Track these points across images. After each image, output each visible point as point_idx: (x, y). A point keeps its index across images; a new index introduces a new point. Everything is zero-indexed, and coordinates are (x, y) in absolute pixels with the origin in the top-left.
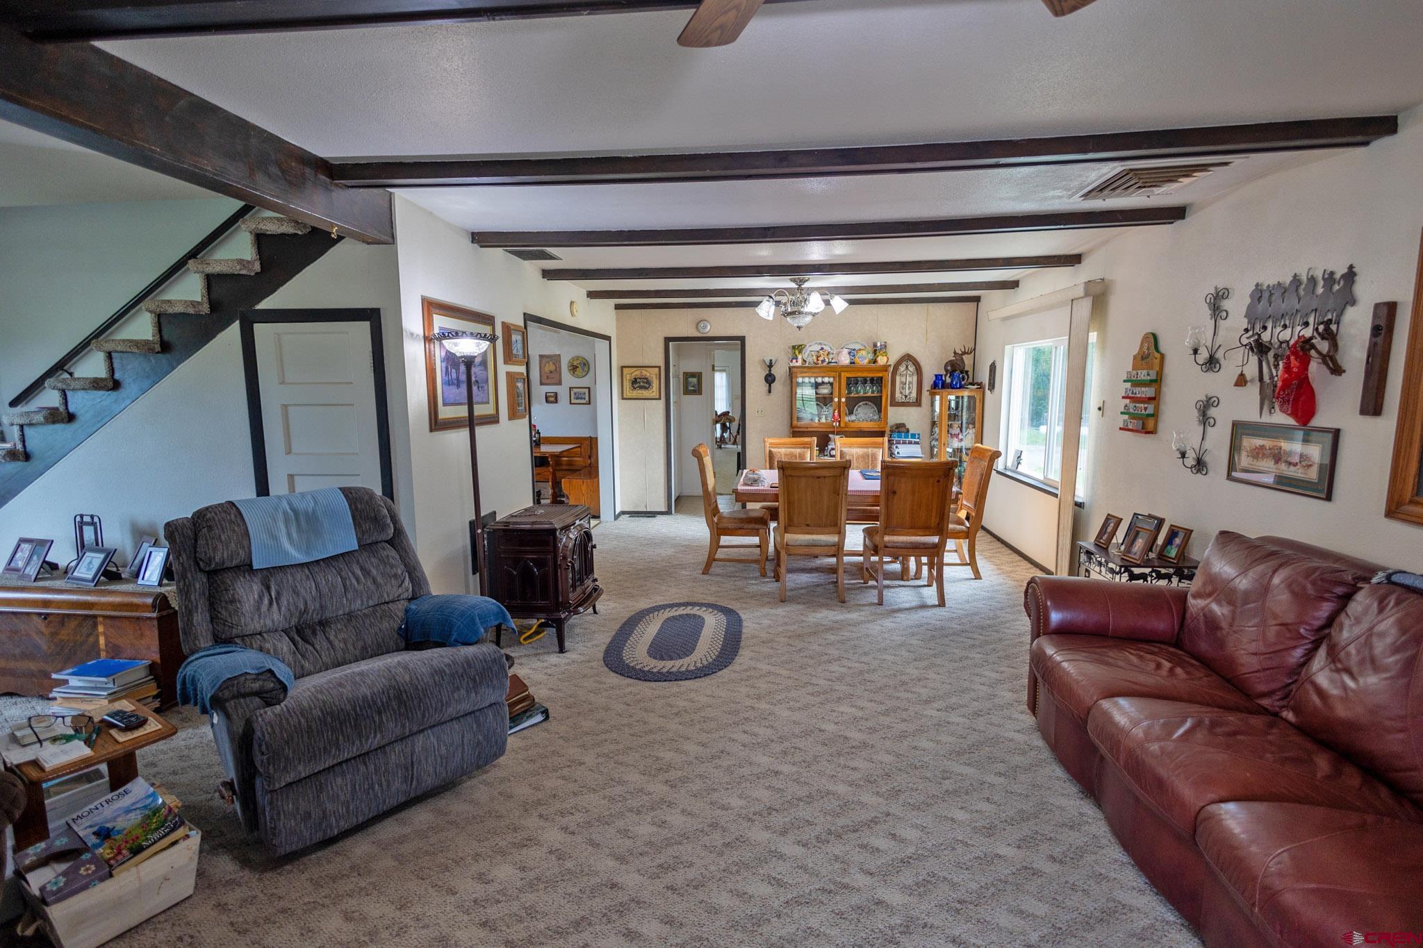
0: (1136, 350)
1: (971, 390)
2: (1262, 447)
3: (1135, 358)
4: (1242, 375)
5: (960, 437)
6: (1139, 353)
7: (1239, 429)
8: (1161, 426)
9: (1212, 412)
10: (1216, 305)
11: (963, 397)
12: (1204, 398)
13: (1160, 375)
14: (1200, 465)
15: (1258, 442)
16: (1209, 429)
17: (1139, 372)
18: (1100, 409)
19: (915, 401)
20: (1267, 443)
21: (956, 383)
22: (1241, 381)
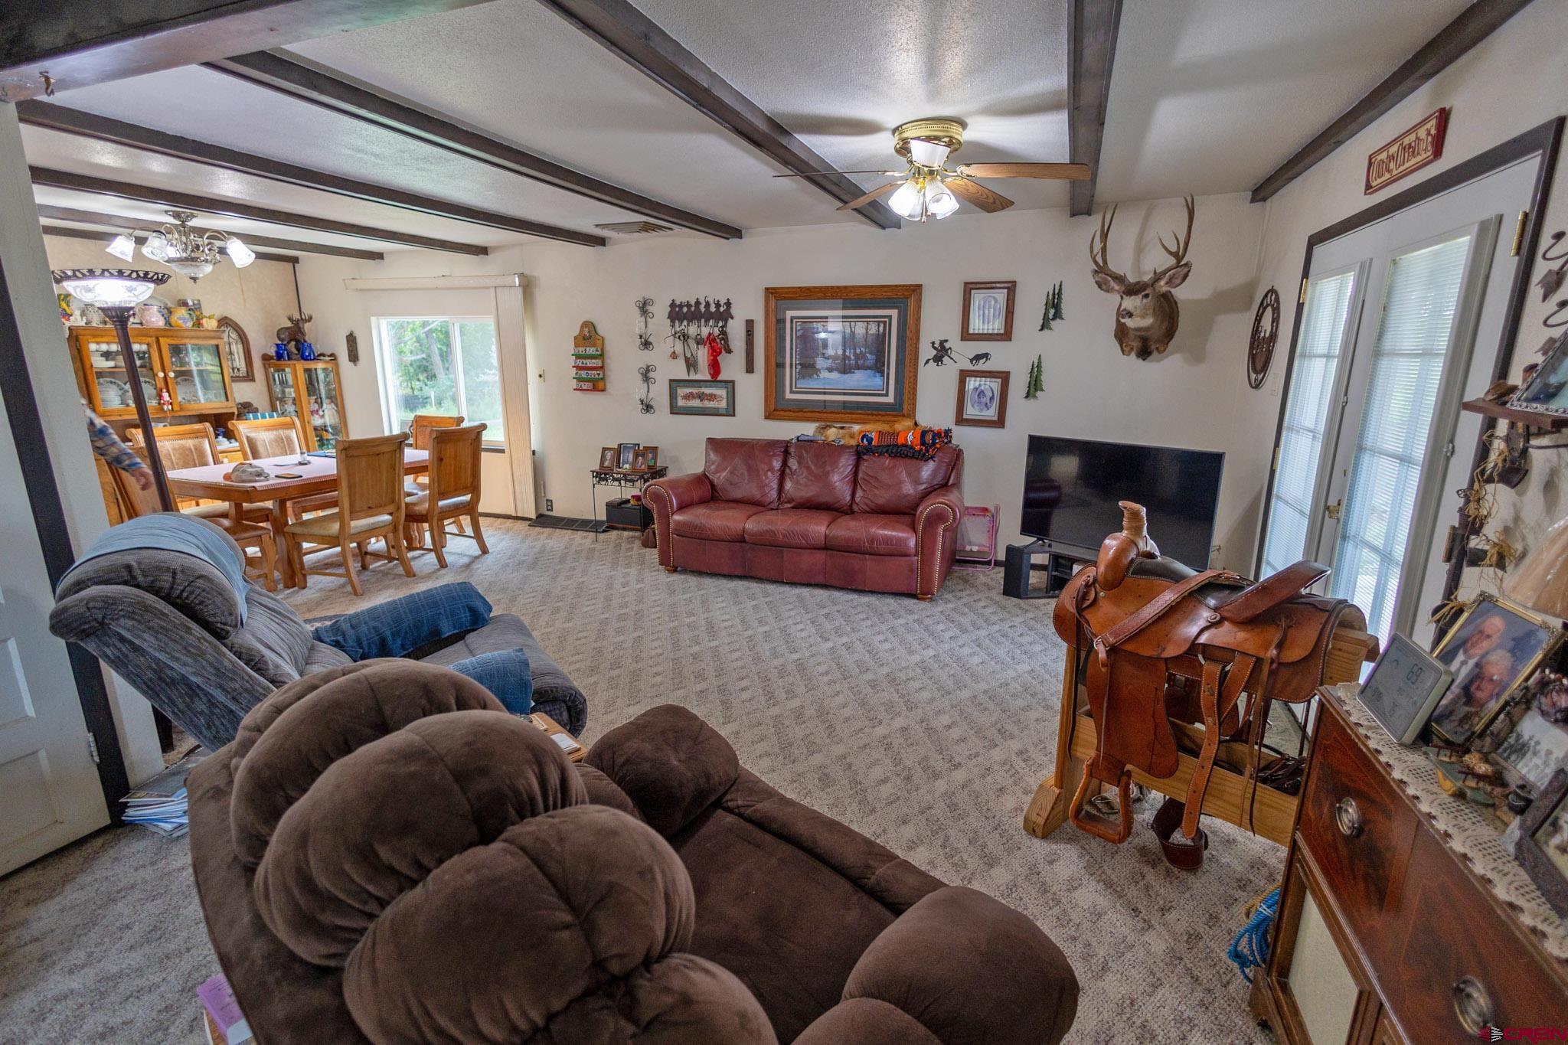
0: (576, 332)
1: (326, 362)
2: (691, 393)
3: (575, 338)
4: (674, 352)
5: (321, 413)
6: (579, 335)
7: (674, 384)
8: (608, 386)
9: (651, 374)
10: (644, 307)
11: (316, 369)
12: (645, 367)
13: (602, 350)
14: (648, 408)
15: (688, 390)
16: (651, 385)
17: (588, 349)
18: (540, 376)
19: (245, 375)
20: (695, 391)
21: (310, 355)
22: (674, 356)
